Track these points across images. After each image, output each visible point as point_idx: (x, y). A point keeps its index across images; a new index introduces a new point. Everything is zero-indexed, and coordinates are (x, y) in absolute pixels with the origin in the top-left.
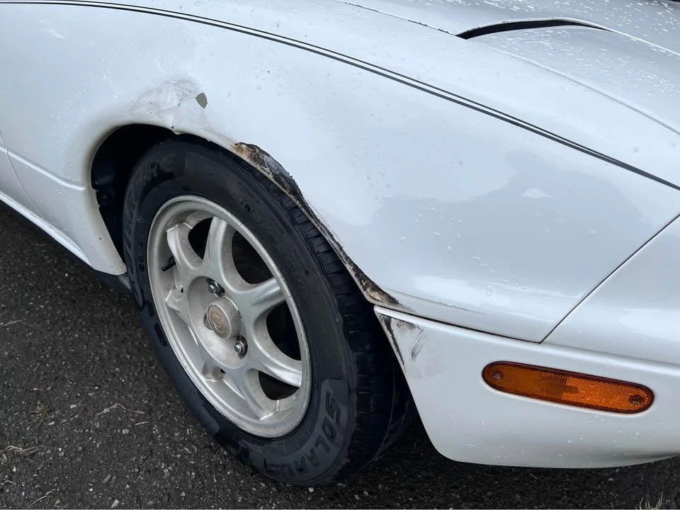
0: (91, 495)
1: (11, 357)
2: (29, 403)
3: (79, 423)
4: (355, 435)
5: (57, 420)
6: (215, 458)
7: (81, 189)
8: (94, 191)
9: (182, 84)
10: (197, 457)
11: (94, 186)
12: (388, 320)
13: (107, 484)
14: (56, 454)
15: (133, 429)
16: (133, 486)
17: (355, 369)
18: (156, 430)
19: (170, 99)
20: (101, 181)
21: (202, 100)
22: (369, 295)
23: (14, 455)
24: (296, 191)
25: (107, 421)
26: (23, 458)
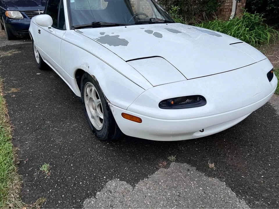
0: (67, 138)
1: (58, 113)
2: (60, 122)
3: (69, 126)
4: (109, 127)
5: (65, 125)
6: (92, 136)
7: (73, 78)
8: (76, 79)
9: (87, 64)
10: (89, 135)
11: (76, 78)
12: (110, 105)
13: (71, 137)
14: (63, 131)
15: (78, 129)
16: (75, 138)
17: (108, 114)
18: (83, 130)
19: (85, 66)
20: (77, 77)
21: (89, 67)
22: (107, 101)
23: (55, 130)
24: (98, 83)
25: (74, 127)
26: (57, 130)
